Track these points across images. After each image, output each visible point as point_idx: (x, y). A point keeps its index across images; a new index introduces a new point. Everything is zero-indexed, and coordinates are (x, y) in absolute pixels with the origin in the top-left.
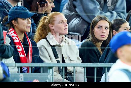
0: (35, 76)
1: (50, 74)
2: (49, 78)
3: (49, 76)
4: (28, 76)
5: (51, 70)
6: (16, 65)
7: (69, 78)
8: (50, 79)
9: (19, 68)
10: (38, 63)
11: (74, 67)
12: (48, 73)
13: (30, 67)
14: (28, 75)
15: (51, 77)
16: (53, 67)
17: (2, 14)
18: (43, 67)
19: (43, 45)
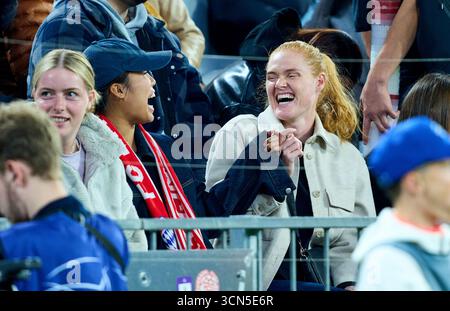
0: (205, 260)
1: (251, 251)
2: (248, 265)
3: (247, 258)
4: (183, 260)
5: (253, 239)
6: (142, 224)
7: (311, 262)
8: (251, 268)
9: (154, 236)
10: (213, 219)
12: (245, 249)
13: (187, 231)
14: (183, 256)
15: (255, 261)
17: (82, 40)
18: (227, 230)
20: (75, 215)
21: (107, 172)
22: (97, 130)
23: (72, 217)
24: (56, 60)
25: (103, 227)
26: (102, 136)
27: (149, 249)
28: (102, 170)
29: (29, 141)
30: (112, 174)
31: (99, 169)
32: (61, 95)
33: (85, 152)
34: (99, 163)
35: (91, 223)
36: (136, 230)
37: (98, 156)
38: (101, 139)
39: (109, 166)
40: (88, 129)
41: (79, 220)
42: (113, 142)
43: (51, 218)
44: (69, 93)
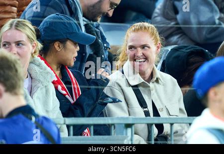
1: (128, 137)
3: (126, 140)
5: (129, 130)
6: (65, 121)
9: (72, 128)
11: (172, 124)
12: (125, 135)
16: (133, 124)
18: (113, 124)
19: (117, 81)
20: (29, 116)
21: (44, 90)
22: (39, 65)
23: (27, 117)
24: (11, 25)
25: (45, 123)
26: (41, 69)
27: (69, 135)
28: (41, 89)
29: (4, 72)
30: (47, 91)
31: (39, 89)
32: (14, 45)
33: (32, 78)
34: (40, 85)
35: (39, 121)
36: (61, 124)
37: (39, 81)
38: (41, 71)
39: (46, 86)
40: (34, 65)
41: (31, 119)
42: (48, 73)
43: (15, 117)
44: (18, 44)
